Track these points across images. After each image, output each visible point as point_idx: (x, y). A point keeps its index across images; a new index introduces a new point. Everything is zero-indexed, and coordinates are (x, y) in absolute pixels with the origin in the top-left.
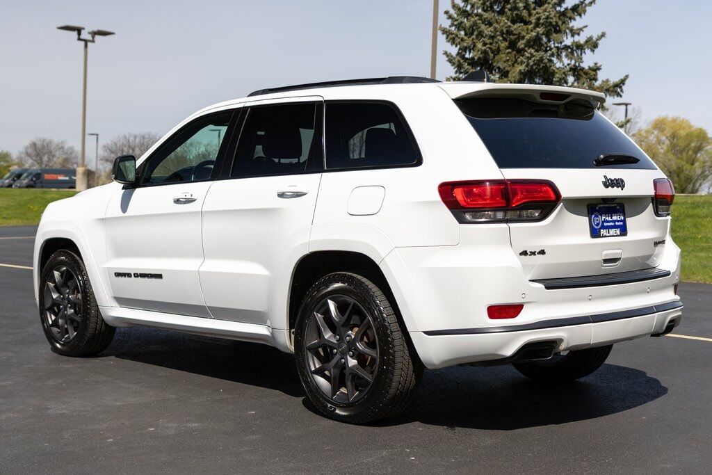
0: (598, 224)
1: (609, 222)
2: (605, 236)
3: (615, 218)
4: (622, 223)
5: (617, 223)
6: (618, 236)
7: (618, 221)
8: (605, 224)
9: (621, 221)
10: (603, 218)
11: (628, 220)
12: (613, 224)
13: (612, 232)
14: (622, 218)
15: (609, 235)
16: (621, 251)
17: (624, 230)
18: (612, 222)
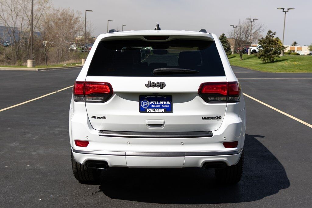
0: (146, 106)
1: (157, 105)
2: (151, 112)
3: (161, 103)
4: (168, 106)
5: (163, 106)
6: (162, 112)
8: (152, 106)
10: (151, 103)
11: (175, 105)
12: (160, 106)
13: (157, 110)
14: (169, 103)
15: (154, 112)
16: (163, 121)
17: (169, 110)
18: (159, 105)
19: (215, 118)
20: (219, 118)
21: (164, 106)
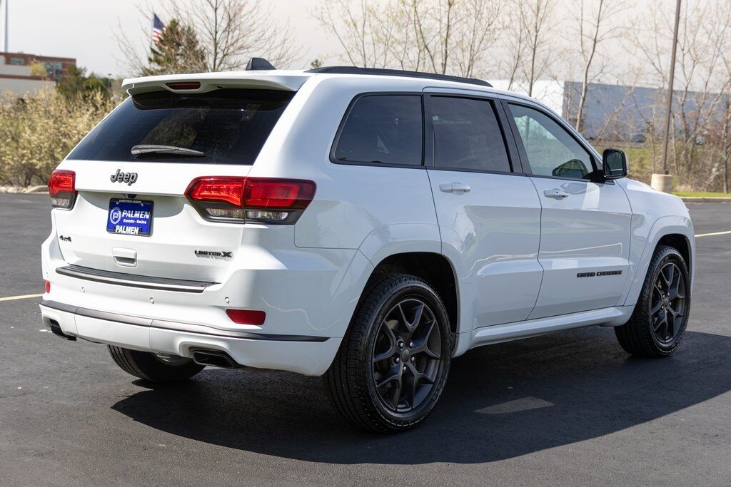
0: (116, 220)
1: (130, 219)
2: (120, 233)
3: (137, 215)
4: (145, 222)
5: (138, 222)
6: (136, 234)
7: (140, 219)
8: (125, 221)
9: (144, 220)
10: (124, 214)
11: (156, 221)
12: (134, 222)
13: (129, 229)
14: (148, 217)
15: (124, 232)
16: (134, 252)
17: (146, 230)
18: (133, 219)
19: (220, 254)
20: (227, 255)
21: (140, 222)
